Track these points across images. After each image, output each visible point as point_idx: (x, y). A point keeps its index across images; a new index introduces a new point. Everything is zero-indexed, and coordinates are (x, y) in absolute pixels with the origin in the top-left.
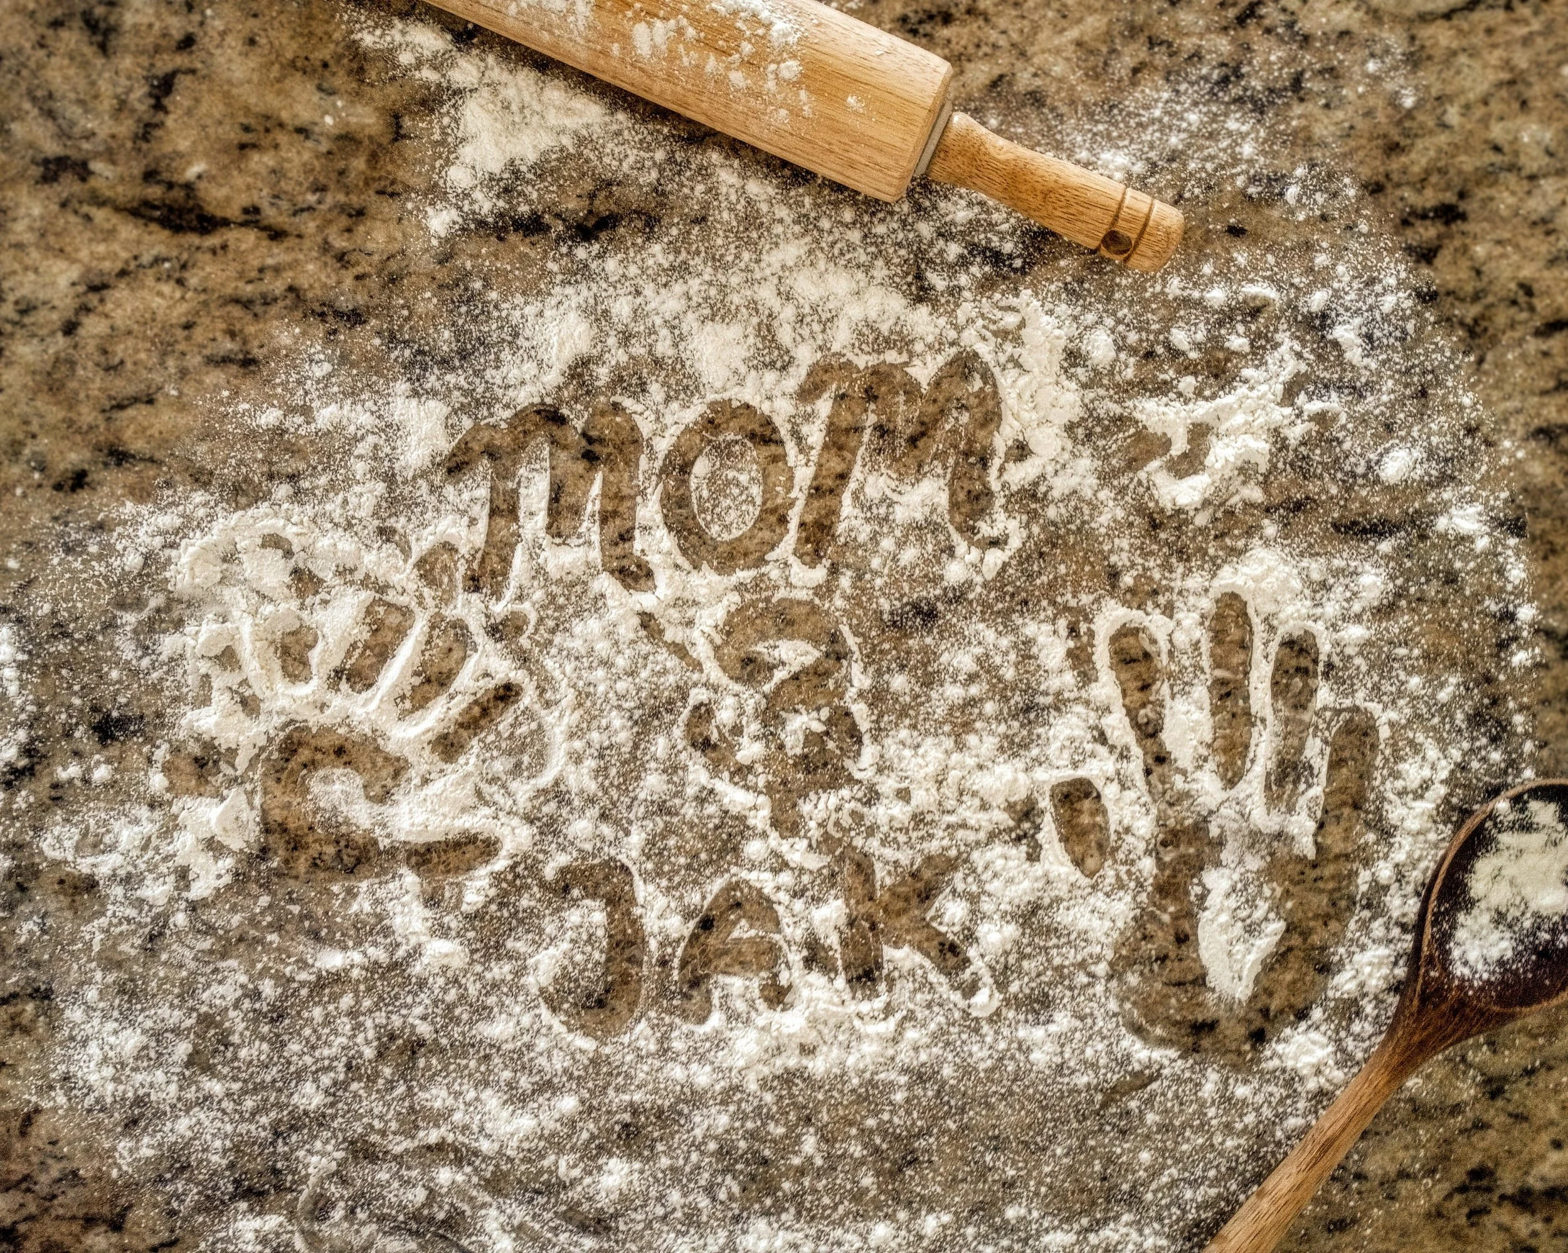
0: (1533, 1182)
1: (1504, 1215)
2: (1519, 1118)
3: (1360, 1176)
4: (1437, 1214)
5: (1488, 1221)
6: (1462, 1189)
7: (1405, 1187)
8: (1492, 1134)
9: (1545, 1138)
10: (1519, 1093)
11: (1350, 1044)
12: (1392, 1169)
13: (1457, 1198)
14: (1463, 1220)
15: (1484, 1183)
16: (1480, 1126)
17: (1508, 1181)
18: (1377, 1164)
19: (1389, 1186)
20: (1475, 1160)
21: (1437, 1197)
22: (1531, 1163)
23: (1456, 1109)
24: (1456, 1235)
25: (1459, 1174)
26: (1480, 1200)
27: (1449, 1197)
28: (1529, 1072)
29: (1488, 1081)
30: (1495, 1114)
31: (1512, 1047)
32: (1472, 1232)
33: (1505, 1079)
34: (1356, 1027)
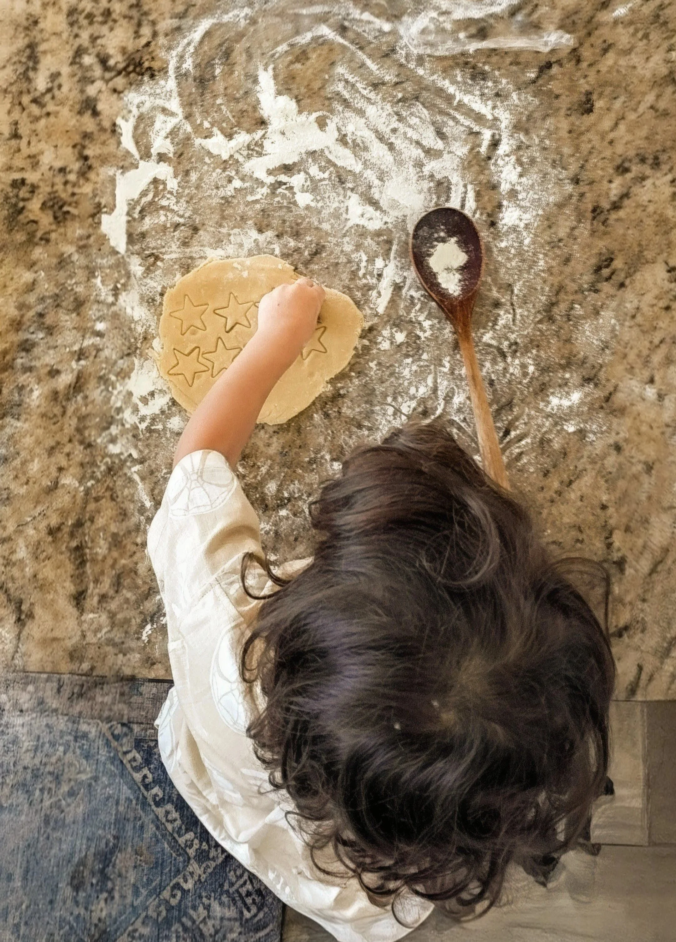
0: (614, 199)
1: (614, 216)
2: (592, 183)
3: (560, 240)
4: (593, 232)
5: (611, 222)
6: (594, 218)
7: (576, 233)
8: (588, 195)
9: (605, 182)
10: (584, 176)
11: (522, 203)
12: (568, 230)
13: (595, 222)
14: (602, 228)
15: (598, 211)
16: (582, 195)
17: (606, 205)
18: (562, 232)
19: (571, 235)
20: (590, 207)
21: (589, 227)
22: (607, 194)
23: (571, 196)
24: (605, 233)
25: (589, 215)
26: (602, 217)
27: (592, 224)
28: (582, 167)
29: (572, 180)
30: (584, 188)
31: (570, 164)
32: (609, 229)
33: (577, 175)
34: (520, 197)
